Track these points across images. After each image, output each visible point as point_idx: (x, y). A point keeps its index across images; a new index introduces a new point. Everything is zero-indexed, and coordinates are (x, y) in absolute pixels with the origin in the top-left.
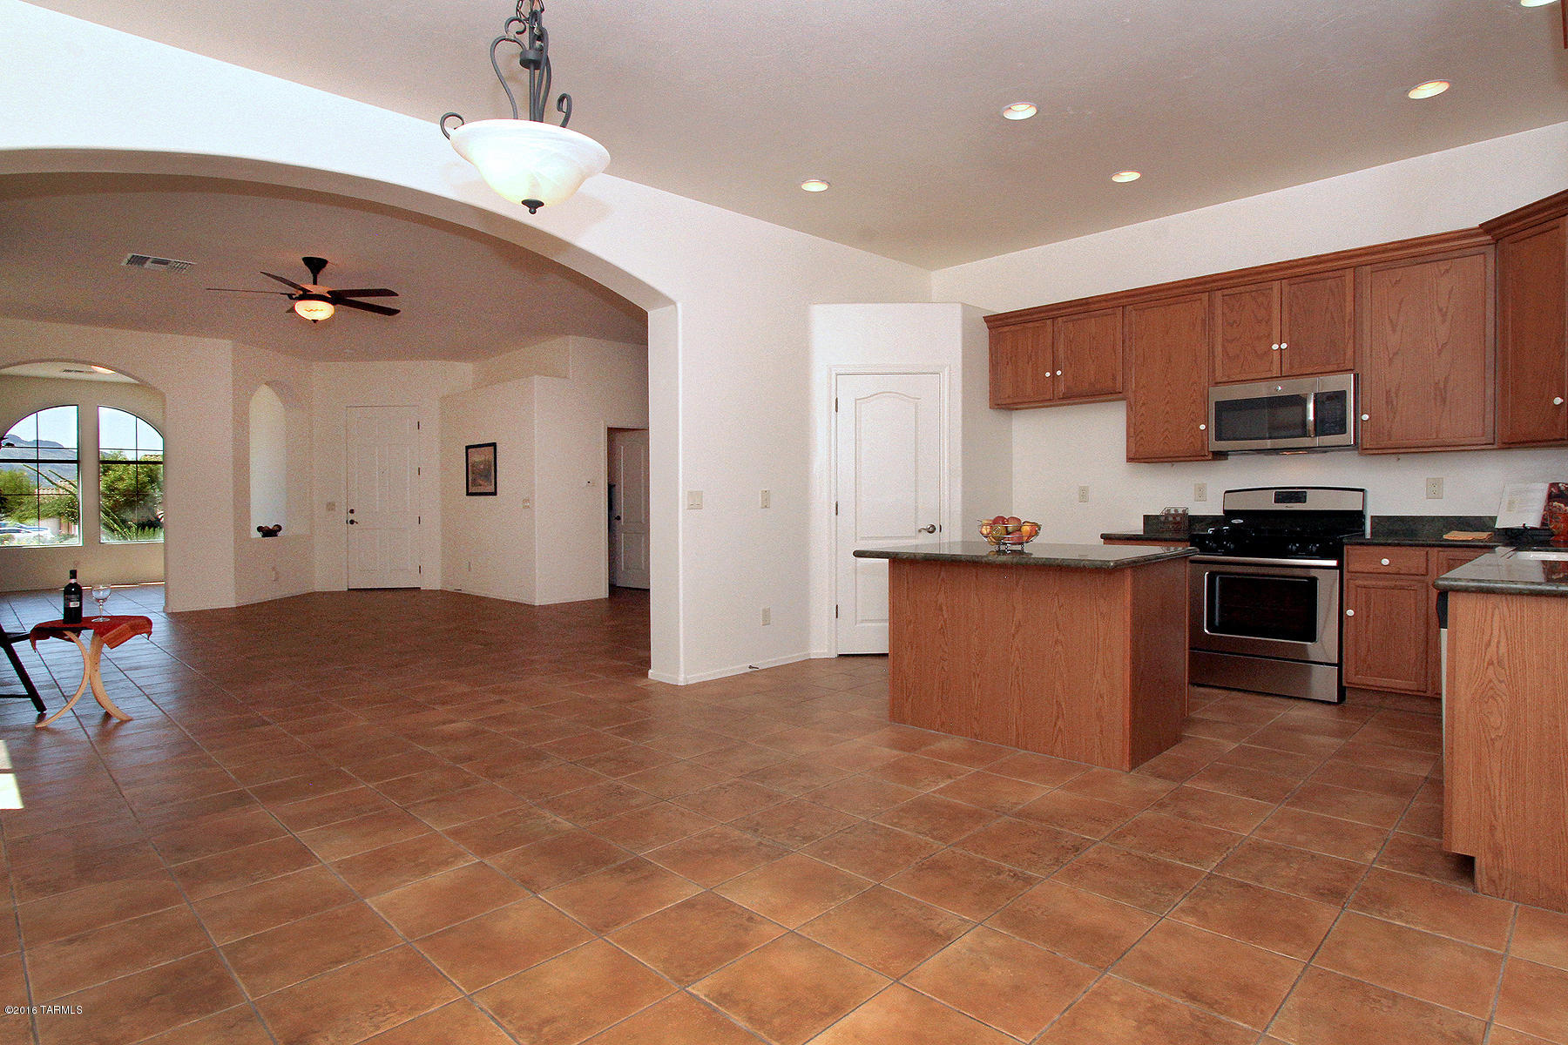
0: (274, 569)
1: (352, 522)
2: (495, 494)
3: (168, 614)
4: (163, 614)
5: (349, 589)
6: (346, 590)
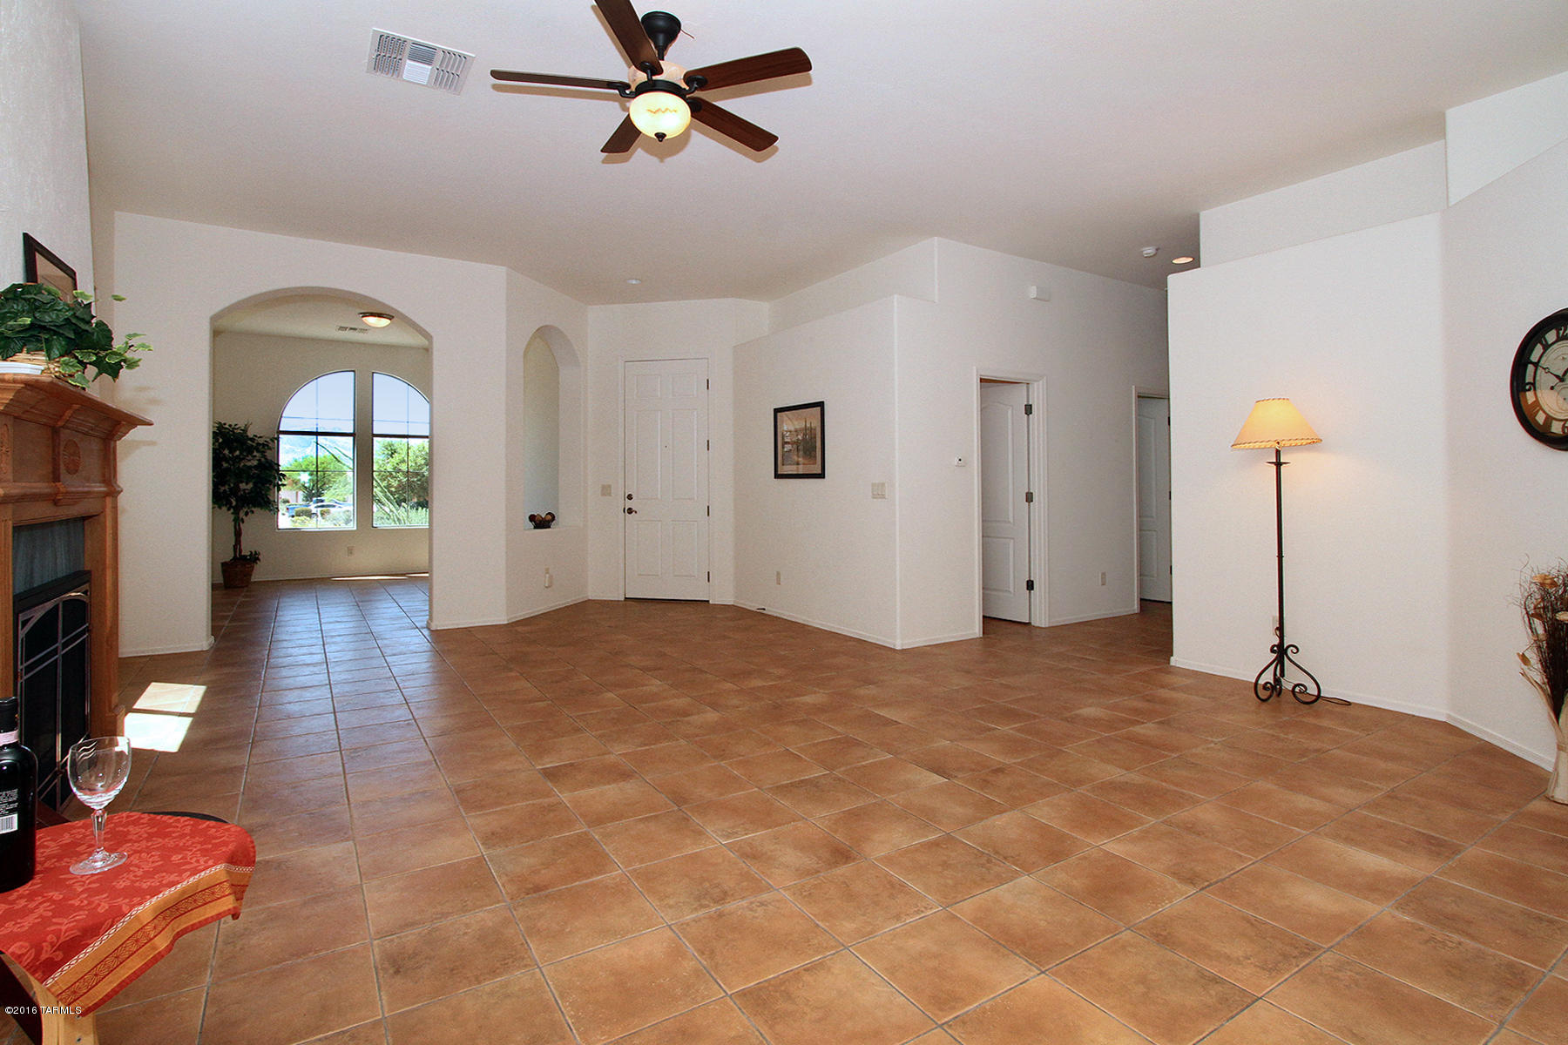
0: (547, 571)
1: (630, 511)
2: (822, 476)
3: (433, 632)
4: (426, 632)
5: (626, 598)
6: (623, 599)
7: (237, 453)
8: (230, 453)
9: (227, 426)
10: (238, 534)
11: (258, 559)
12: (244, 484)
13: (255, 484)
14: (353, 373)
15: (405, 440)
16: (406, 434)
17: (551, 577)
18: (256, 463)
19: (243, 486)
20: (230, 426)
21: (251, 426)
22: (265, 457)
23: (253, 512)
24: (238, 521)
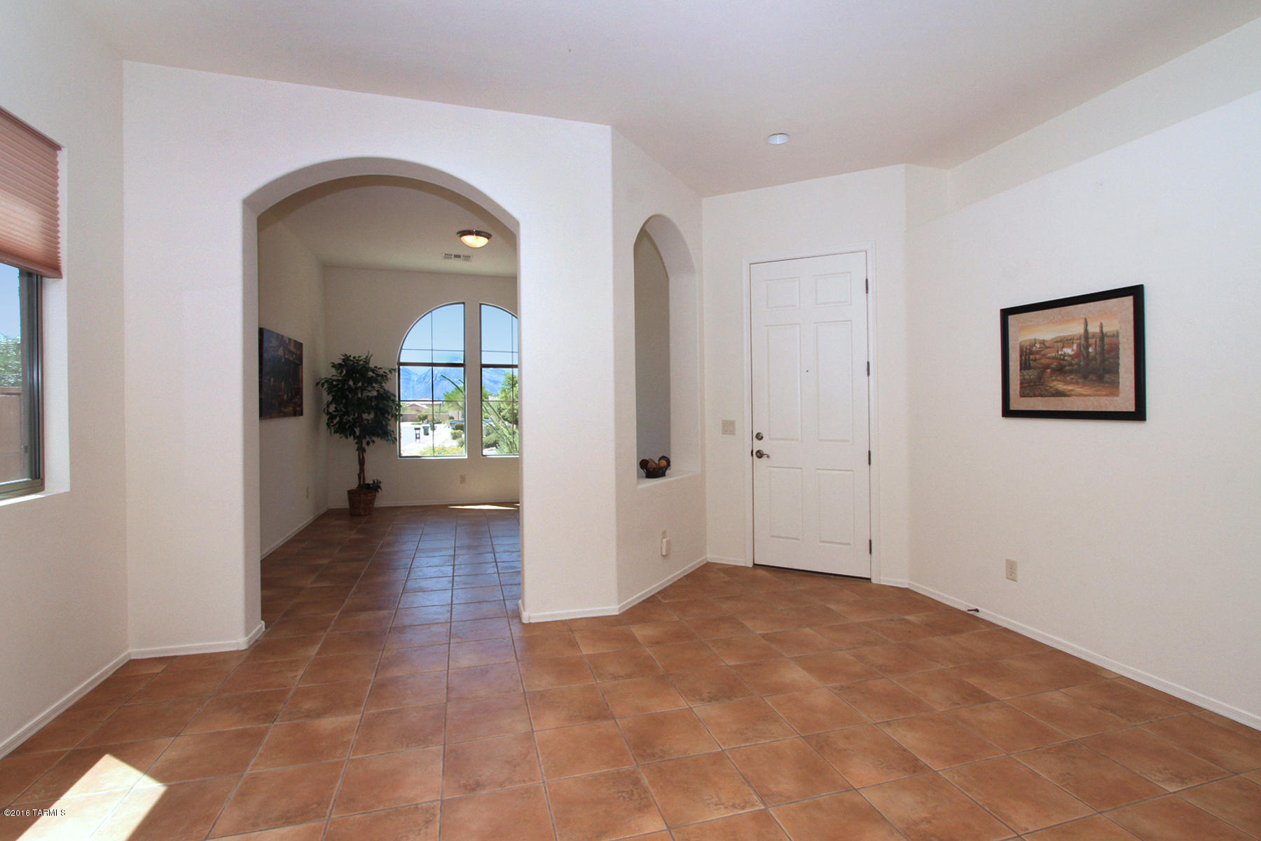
1: (760, 454)
3: (524, 630)
4: (516, 628)
5: (755, 565)
6: (750, 565)
7: (360, 384)
8: (354, 384)
9: (352, 358)
10: (362, 463)
11: (379, 487)
12: (366, 414)
13: (376, 414)
14: (462, 305)
15: (511, 369)
16: (511, 363)
17: (669, 543)
18: (375, 394)
19: (365, 416)
20: (354, 357)
21: (372, 358)
22: (382, 387)
23: (373, 442)
24: (361, 450)
